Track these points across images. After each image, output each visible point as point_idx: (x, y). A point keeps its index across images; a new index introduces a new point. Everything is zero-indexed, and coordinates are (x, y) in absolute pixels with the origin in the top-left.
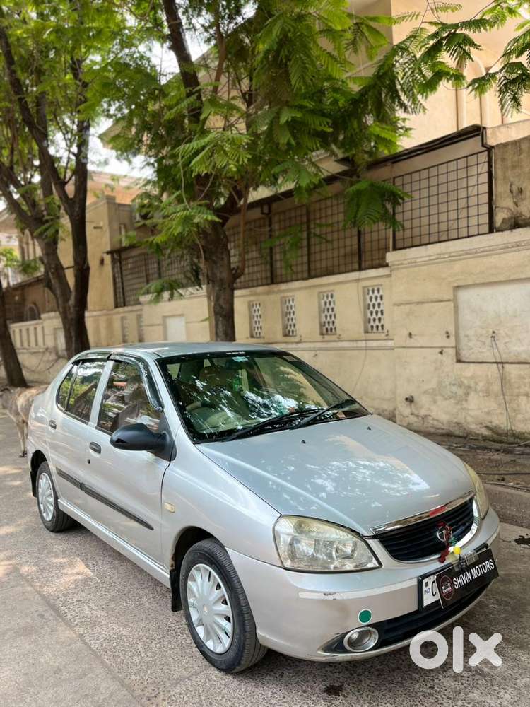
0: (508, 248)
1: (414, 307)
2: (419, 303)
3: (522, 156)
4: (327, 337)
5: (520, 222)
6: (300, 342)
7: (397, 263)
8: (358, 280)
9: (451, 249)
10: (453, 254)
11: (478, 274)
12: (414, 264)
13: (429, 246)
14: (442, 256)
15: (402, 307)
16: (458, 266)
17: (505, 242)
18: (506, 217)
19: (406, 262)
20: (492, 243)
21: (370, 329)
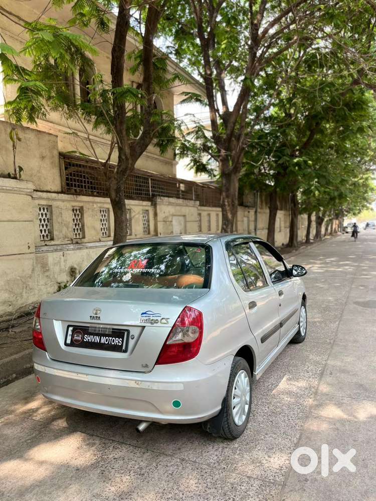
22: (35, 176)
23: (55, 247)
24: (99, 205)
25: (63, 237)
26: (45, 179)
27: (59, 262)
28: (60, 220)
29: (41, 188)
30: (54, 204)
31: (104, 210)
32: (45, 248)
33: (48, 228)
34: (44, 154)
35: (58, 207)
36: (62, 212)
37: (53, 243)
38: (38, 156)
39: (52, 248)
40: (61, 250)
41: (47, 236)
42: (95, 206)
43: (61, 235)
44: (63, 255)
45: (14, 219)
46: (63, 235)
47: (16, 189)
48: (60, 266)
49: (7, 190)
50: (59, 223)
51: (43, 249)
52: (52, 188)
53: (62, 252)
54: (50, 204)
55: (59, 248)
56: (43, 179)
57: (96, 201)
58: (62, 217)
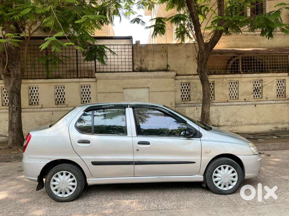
0: (142, 77)
1: (107, 94)
2: (109, 93)
3: (142, 50)
4: (59, 106)
5: (142, 70)
6: (42, 108)
7: (100, 77)
8: (79, 82)
9: (123, 75)
10: (124, 77)
11: (132, 84)
12: (107, 78)
13: (114, 73)
14: (119, 77)
15: (102, 94)
16: (125, 81)
17: (142, 75)
18: (137, 67)
19: (104, 77)
20: (138, 75)
21: (82, 102)
22: (182, 67)
23: (190, 105)
24: (228, 79)
25: (197, 99)
26: (188, 68)
27: (194, 113)
28: (195, 90)
29: (186, 73)
30: (192, 81)
31: (235, 82)
32: (184, 105)
33: (189, 94)
34: (189, 55)
35: (194, 83)
36: (197, 85)
37: (189, 102)
38: (185, 56)
39: (187, 105)
40: (194, 106)
41: (188, 98)
42: (225, 80)
43: (196, 98)
44: (197, 109)
45: (163, 91)
46: (197, 98)
47: (165, 76)
48: (194, 115)
49: (160, 77)
50: (195, 91)
51: (181, 105)
52: (193, 73)
53: (196, 108)
54: (189, 82)
55: (192, 105)
56: (187, 69)
57: (225, 77)
58: (197, 88)
